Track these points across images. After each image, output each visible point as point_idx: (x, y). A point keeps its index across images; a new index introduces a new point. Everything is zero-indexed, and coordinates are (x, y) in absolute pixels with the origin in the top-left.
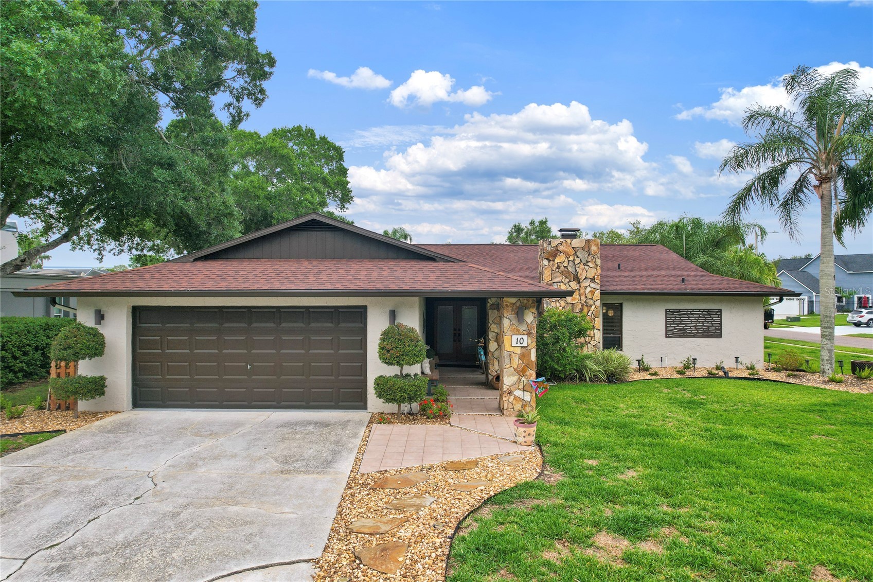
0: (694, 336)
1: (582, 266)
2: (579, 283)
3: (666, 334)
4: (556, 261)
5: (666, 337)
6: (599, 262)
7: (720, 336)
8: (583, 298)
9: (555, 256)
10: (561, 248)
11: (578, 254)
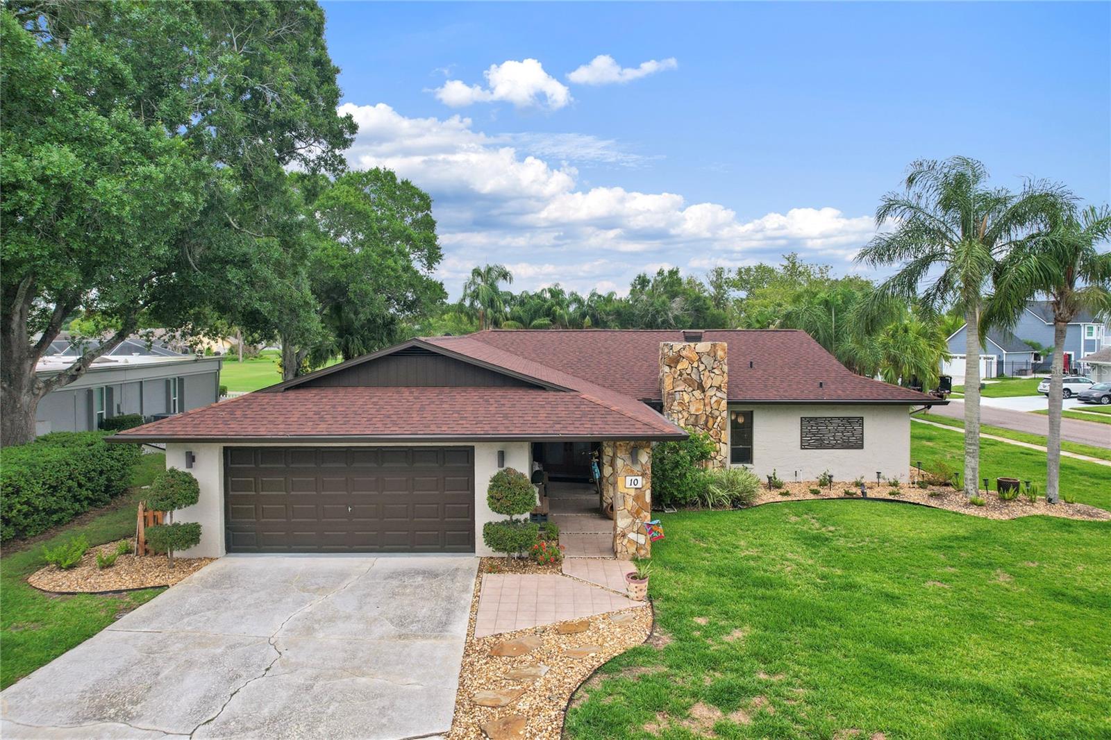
0: (833, 447)
1: (707, 373)
2: (704, 392)
3: (801, 445)
4: (679, 368)
5: (802, 448)
6: (726, 368)
7: (861, 447)
8: (708, 409)
9: (678, 362)
10: (684, 353)
11: (702, 359)
